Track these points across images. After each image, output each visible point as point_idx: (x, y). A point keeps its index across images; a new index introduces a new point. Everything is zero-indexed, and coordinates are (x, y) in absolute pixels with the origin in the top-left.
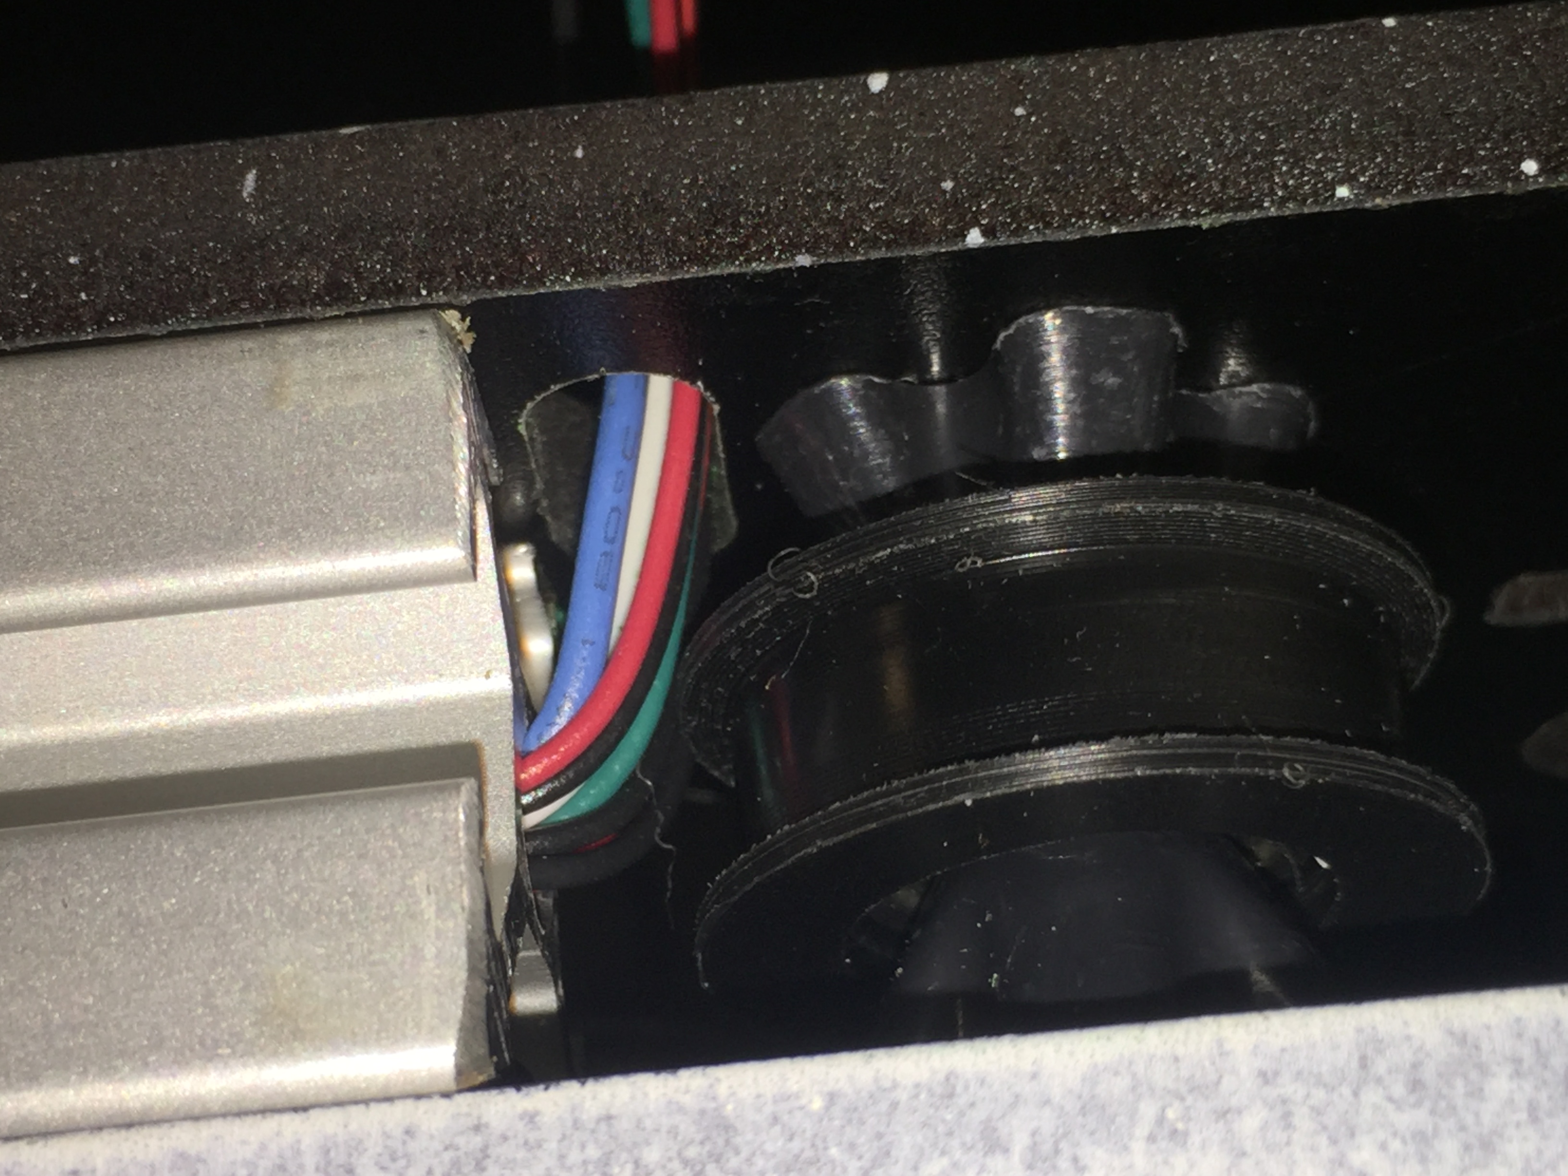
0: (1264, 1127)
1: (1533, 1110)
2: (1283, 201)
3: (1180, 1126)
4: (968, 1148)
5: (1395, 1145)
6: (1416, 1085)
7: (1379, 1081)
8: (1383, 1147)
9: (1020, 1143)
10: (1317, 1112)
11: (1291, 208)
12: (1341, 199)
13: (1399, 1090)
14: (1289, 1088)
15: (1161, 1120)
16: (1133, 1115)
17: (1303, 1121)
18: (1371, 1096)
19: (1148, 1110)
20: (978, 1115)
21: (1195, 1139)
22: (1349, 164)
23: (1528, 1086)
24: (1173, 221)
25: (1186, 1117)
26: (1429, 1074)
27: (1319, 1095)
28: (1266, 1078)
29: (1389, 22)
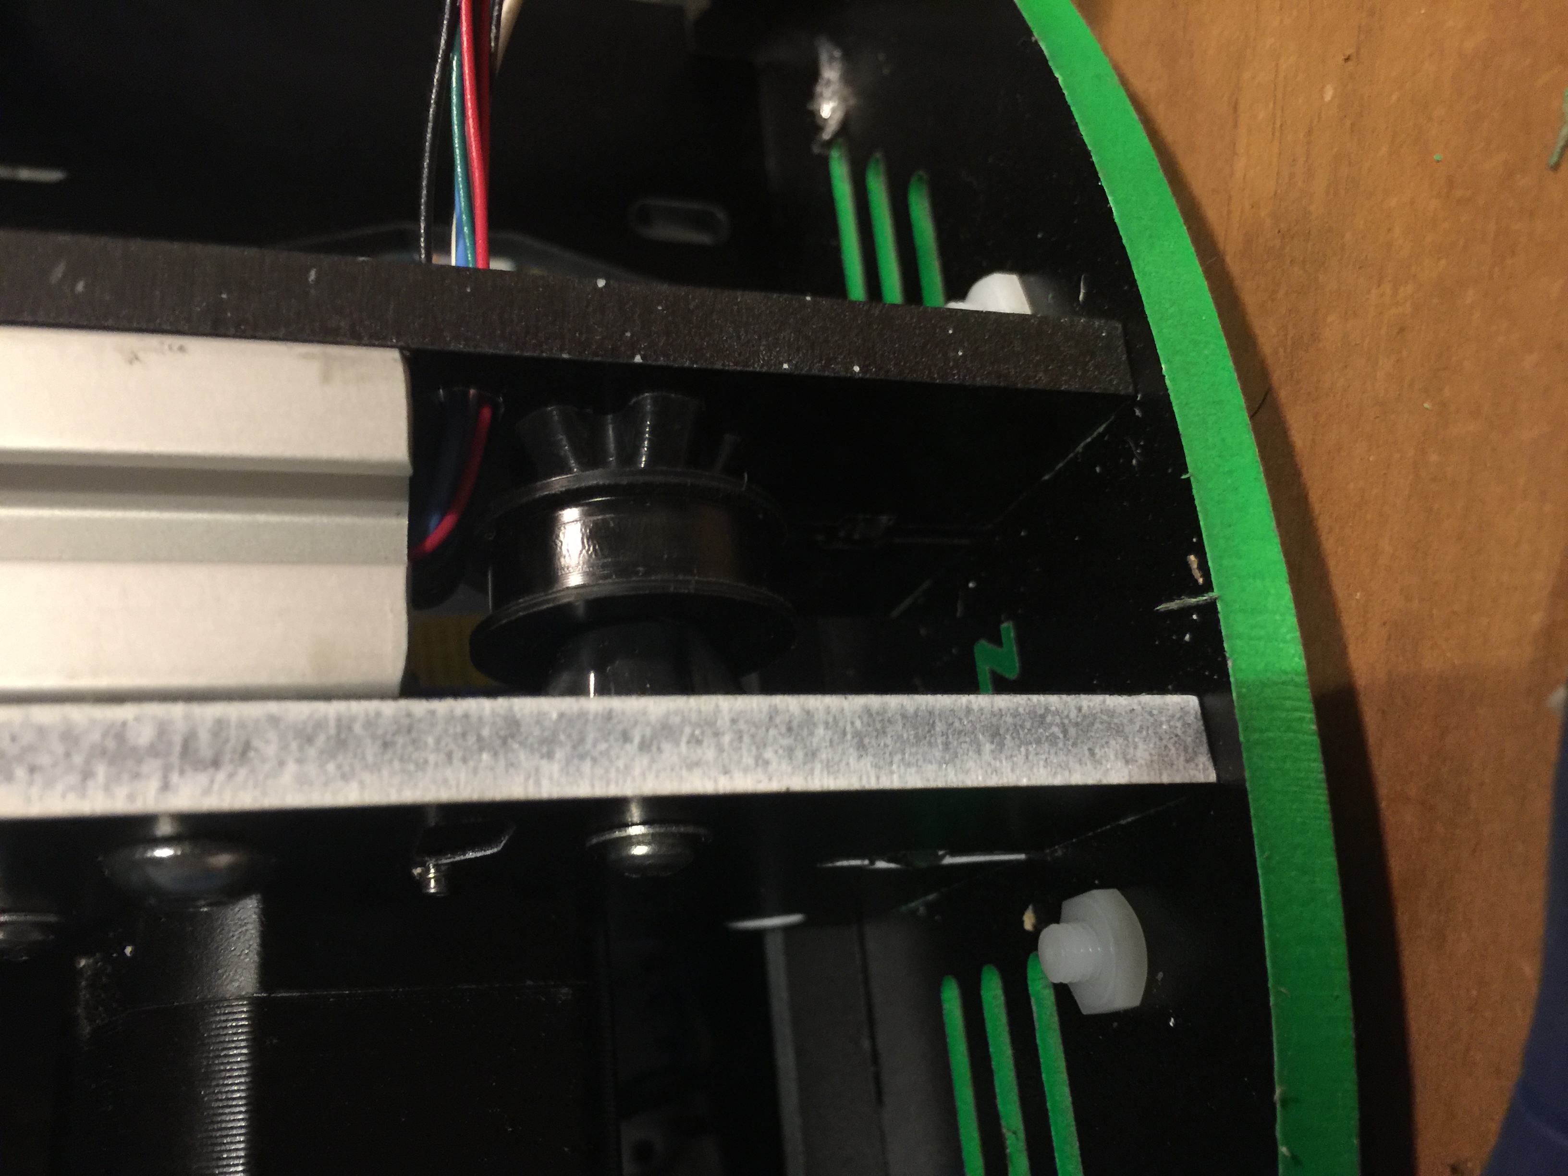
0: (732, 741)
1: (831, 741)
2: (763, 366)
3: (700, 738)
4: (617, 740)
5: (781, 751)
6: (790, 729)
7: (776, 726)
8: (776, 752)
9: (637, 739)
10: (753, 736)
11: (765, 369)
12: (785, 369)
13: (783, 730)
14: (742, 726)
15: (693, 735)
16: (682, 732)
17: (746, 739)
18: (772, 732)
19: (687, 730)
20: (620, 727)
21: (705, 743)
22: (789, 355)
23: (830, 733)
24: (718, 366)
25: (703, 733)
26: (795, 724)
27: (753, 730)
28: (734, 721)
29: (808, 298)
